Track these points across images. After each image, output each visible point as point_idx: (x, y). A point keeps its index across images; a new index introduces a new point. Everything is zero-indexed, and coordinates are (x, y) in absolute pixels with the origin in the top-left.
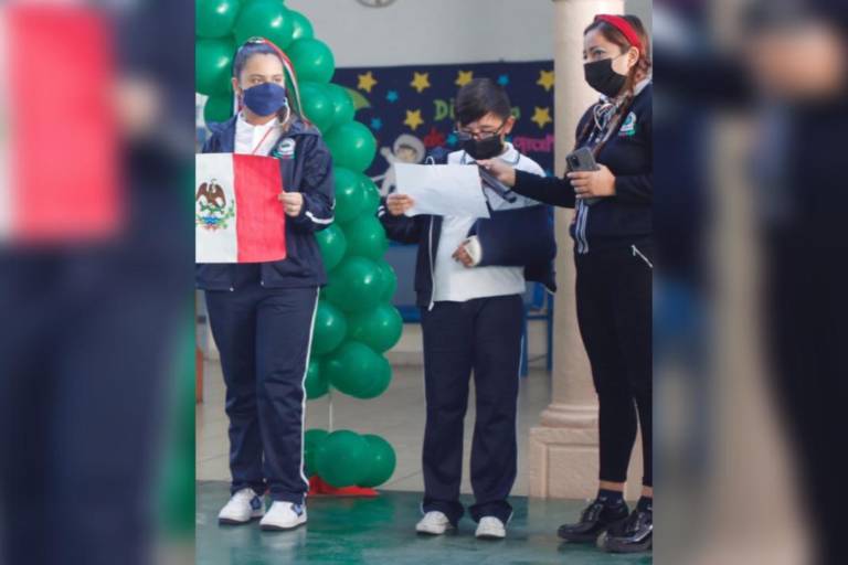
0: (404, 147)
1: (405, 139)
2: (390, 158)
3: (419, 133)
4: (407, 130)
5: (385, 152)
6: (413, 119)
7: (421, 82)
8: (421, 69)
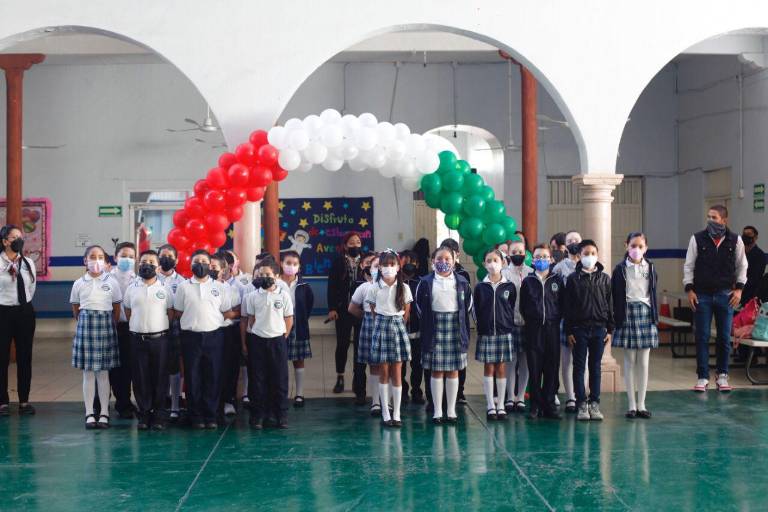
0: (299, 235)
1: (299, 232)
2: (293, 241)
3: (306, 229)
4: (301, 228)
5: (290, 238)
6: (303, 223)
7: (307, 206)
8: (307, 200)
